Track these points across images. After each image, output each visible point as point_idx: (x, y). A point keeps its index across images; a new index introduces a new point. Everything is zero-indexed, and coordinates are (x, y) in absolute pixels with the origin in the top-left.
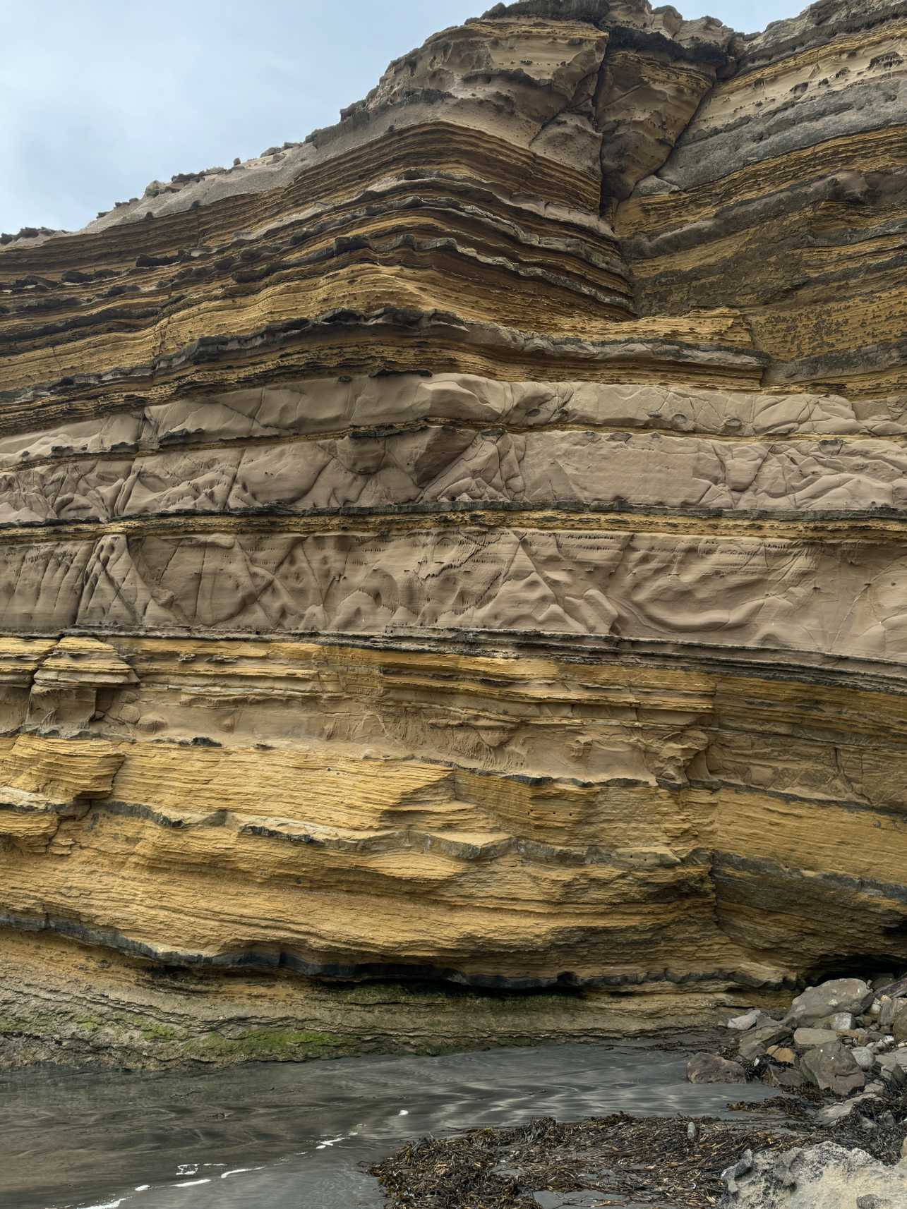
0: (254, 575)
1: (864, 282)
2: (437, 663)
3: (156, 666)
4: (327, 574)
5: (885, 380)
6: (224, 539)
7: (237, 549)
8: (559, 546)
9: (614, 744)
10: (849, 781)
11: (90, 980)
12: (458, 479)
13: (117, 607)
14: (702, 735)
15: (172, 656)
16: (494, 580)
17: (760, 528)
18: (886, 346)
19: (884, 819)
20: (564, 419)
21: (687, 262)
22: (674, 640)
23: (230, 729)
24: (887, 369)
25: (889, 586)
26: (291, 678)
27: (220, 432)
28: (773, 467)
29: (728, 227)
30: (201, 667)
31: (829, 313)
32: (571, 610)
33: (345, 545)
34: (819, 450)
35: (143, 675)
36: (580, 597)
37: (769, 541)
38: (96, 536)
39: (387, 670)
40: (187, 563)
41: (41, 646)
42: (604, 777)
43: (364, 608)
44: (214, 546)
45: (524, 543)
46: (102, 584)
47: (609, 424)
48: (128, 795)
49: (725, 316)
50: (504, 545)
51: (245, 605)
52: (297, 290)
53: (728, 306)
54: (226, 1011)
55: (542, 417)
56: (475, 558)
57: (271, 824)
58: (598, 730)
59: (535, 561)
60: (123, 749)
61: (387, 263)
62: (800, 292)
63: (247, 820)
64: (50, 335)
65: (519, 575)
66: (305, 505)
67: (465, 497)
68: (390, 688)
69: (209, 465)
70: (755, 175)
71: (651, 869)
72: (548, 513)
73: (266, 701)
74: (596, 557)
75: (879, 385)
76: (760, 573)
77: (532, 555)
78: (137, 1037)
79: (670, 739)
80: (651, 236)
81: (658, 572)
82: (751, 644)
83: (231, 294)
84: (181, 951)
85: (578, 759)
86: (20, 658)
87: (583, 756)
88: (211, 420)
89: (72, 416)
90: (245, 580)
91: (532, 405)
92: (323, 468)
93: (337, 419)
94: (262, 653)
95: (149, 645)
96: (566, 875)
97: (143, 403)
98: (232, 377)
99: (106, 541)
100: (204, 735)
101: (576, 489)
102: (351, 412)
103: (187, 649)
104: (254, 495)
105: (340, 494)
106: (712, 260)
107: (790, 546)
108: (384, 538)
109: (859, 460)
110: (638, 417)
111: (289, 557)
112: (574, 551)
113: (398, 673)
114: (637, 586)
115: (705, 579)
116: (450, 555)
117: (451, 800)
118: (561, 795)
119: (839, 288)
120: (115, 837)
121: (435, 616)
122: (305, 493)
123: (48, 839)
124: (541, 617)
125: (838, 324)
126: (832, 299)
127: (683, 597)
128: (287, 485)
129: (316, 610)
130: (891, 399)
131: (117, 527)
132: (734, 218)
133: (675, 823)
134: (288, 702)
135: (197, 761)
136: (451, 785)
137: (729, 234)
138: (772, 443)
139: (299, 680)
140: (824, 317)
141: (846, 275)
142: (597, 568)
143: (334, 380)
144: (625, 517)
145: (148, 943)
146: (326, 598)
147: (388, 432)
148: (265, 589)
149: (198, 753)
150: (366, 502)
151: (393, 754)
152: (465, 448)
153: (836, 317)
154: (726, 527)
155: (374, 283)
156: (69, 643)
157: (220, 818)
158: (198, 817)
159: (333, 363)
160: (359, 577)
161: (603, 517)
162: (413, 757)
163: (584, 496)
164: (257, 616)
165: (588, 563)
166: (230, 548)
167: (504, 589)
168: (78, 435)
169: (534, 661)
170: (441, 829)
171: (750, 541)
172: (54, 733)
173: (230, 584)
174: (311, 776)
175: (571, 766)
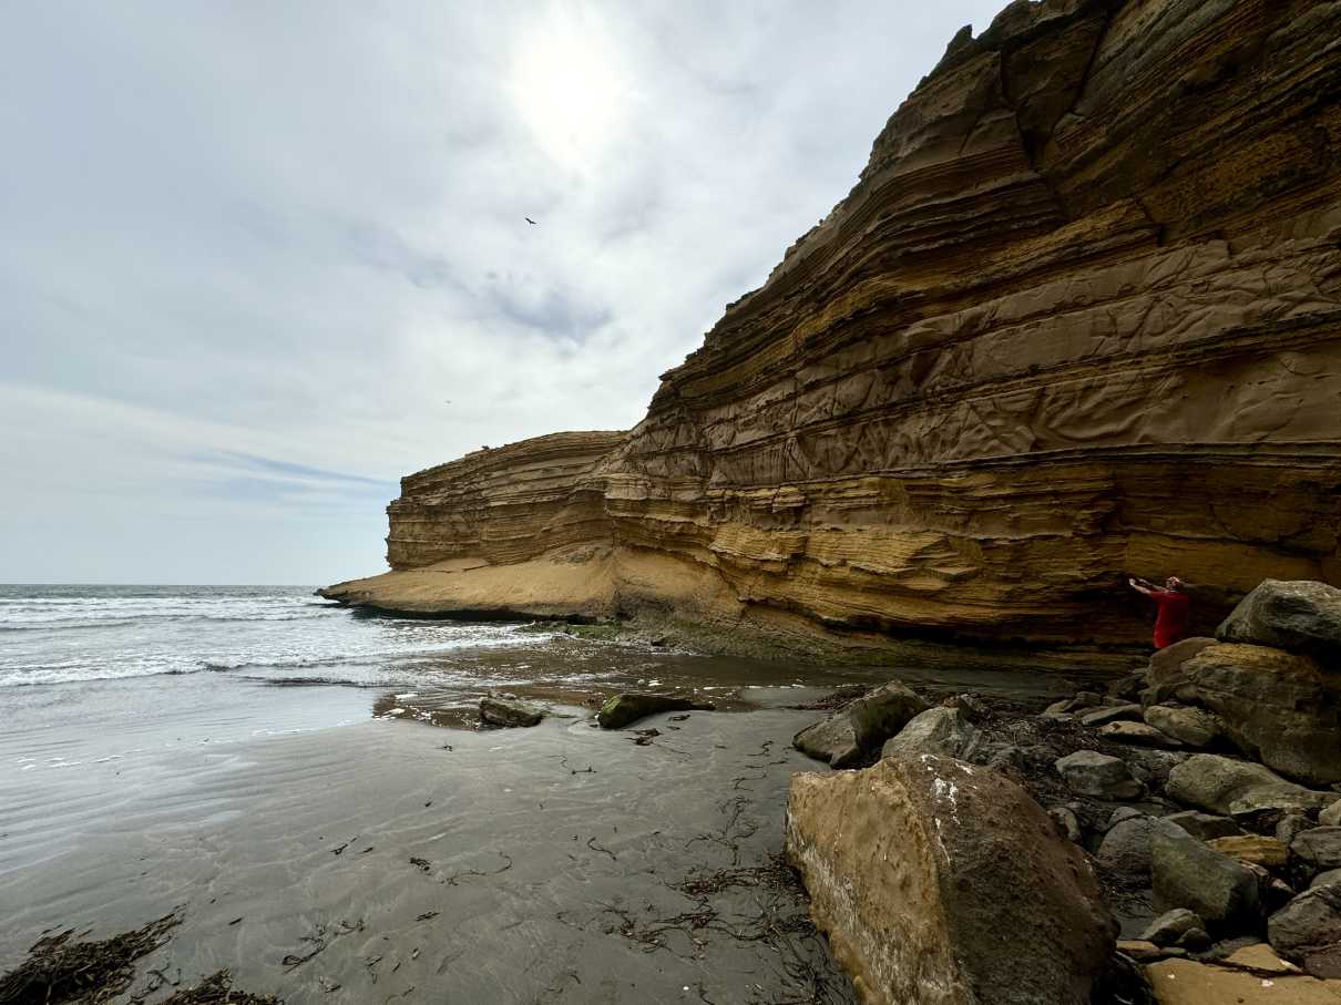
0: (848, 447)
1: (1224, 148)
2: (928, 483)
3: (816, 496)
4: (882, 440)
5: (1256, 218)
6: (833, 432)
7: (839, 436)
8: (994, 404)
9: (1038, 515)
10: (1223, 525)
11: (806, 629)
12: (935, 377)
13: (798, 471)
14: (1109, 502)
15: (820, 490)
16: (958, 432)
17: (1138, 363)
18: (1251, 190)
19: (1251, 549)
20: (994, 325)
21: (1094, 173)
22: (1078, 447)
23: (847, 522)
24: (1256, 208)
25: (1247, 385)
26: (868, 496)
27: (828, 378)
28: (1156, 313)
29: (1116, 139)
30: (831, 495)
31: (1203, 177)
32: (1006, 442)
33: (887, 423)
34: (1192, 291)
35: (812, 500)
36: (1011, 432)
37: (1145, 371)
38: (786, 440)
39: (909, 488)
40: (821, 446)
41: (773, 492)
42: (1029, 535)
43: (900, 455)
44: (829, 436)
45: (973, 407)
46: (791, 461)
47: (1025, 319)
48: (811, 554)
49: (1119, 207)
50: (961, 412)
51: (847, 463)
52: (840, 302)
53: (1122, 198)
54: (855, 644)
55: (980, 328)
56: (947, 421)
57: (862, 566)
58: (1024, 510)
59: (980, 417)
60: (807, 534)
61: (876, 275)
62: (1177, 169)
63: (852, 563)
64: (757, 348)
65: (970, 427)
66: (865, 407)
67: (938, 388)
68: (912, 497)
69: (824, 395)
70: (1132, 92)
71: (1067, 583)
72: (987, 386)
73: (859, 508)
74: (1018, 407)
75: (1251, 222)
76: (1140, 393)
77: (979, 413)
78: (820, 651)
79: (1082, 508)
80: (1065, 163)
81: (1064, 407)
82: (1135, 443)
83: (816, 311)
84: (833, 619)
85: (1010, 527)
86: (767, 499)
87: (1016, 525)
88: (821, 374)
89: (771, 384)
90: (844, 450)
91: (973, 322)
92: (871, 386)
93: (871, 360)
94: (855, 485)
95: (812, 487)
96: (1008, 588)
97: (794, 372)
98: (823, 351)
99: (789, 441)
100: (833, 526)
101: (1002, 367)
102: (875, 355)
103: (825, 487)
104: (844, 406)
105: (882, 396)
106: (1110, 166)
107: (1162, 371)
108: (905, 416)
109: (1221, 294)
110: (1046, 307)
111: (863, 434)
112: (1003, 406)
113: (914, 489)
114: (1051, 418)
115: (1098, 406)
116: (935, 421)
117: (947, 551)
118: (999, 547)
119: (1205, 158)
120: (808, 571)
121: (930, 456)
122: (864, 400)
123: (785, 573)
124: (985, 449)
125: (1212, 184)
126: (1204, 166)
127: (1085, 420)
128: (855, 399)
129: (879, 459)
130: (1264, 230)
131: (793, 434)
132: (1117, 132)
133: (1090, 556)
134: (869, 507)
135: (834, 538)
136: (945, 544)
137: (1116, 145)
138: (1156, 294)
139: (871, 497)
140: (1201, 181)
141: (1208, 147)
142: (1020, 412)
143: (864, 342)
144: (1038, 377)
145: (820, 614)
146: (883, 452)
147: (894, 362)
148: (854, 453)
149: (833, 535)
150: (894, 399)
151: (917, 529)
152: (936, 360)
153: (1210, 179)
154: (1114, 367)
155: (871, 288)
156: (783, 490)
157: (843, 563)
158: (835, 563)
159: (861, 334)
160: (897, 439)
161: (1022, 381)
162: (928, 531)
163: (1008, 371)
164: (853, 467)
165: (1014, 412)
166: (836, 436)
167: (964, 436)
168: (774, 392)
169: (981, 475)
170: (939, 566)
171: (1130, 374)
172: (781, 529)
173: (838, 453)
174: (880, 543)
175: (1008, 531)
